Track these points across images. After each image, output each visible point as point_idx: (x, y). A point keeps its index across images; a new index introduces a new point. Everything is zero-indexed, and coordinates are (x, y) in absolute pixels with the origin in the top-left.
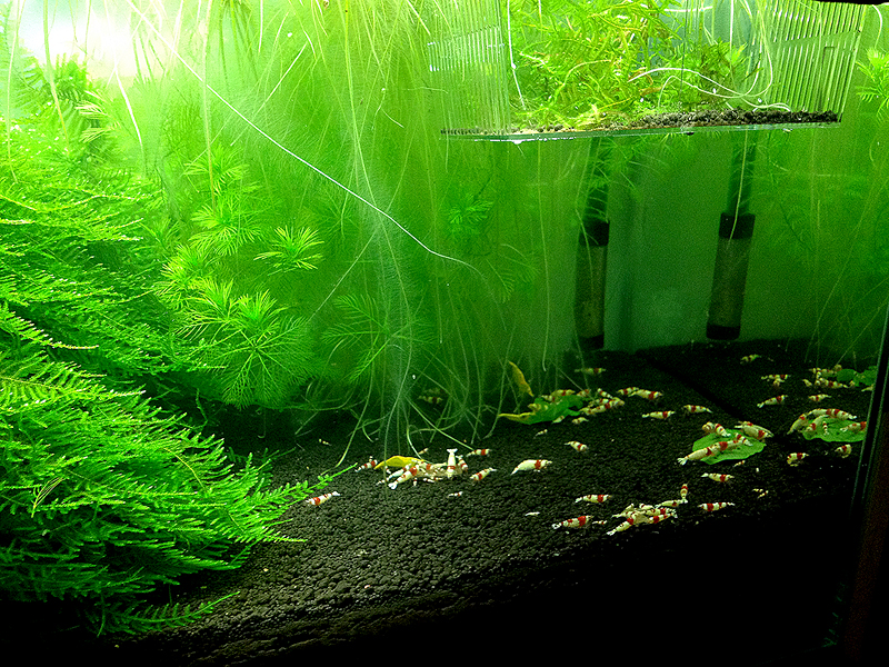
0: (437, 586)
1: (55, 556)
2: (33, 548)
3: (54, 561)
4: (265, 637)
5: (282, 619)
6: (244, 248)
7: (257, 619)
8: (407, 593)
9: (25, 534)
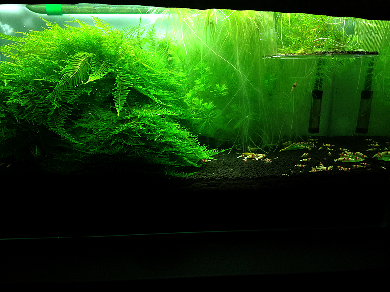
0: (251, 179)
1: (158, 153)
2: (154, 150)
3: (157, 154)
4: (204, 183)
5: (210, 179)
6: (207, 90)
7: (203, 178)
8: (243, 179)
9: (152, 146)
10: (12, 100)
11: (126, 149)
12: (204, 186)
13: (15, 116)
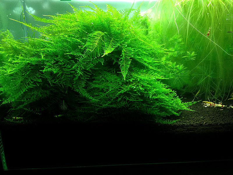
10: (47, 69)
11: (129, 104)
12: (184, 131)
13: (49, 81)
